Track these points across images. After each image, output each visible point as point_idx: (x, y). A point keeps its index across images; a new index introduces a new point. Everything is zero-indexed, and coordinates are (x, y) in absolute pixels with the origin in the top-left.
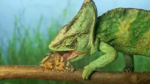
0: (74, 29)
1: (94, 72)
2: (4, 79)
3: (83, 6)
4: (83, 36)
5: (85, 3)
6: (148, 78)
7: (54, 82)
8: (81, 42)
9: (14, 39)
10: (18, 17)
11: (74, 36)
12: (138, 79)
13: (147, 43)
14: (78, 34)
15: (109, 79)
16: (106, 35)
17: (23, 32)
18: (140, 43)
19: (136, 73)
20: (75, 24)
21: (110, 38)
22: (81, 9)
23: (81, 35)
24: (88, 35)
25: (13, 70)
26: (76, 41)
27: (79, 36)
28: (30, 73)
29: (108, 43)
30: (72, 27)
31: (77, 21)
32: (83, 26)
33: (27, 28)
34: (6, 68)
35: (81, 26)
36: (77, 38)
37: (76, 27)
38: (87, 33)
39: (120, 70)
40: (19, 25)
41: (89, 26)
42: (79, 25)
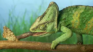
0: (45, 19)
1: (58, 44)
2: (2, 49)
3: (49, 6)
4: (50, 23)
5: (50, 4)
6: (92, 48)
7: (34, 51)
8: (49, 27)
9: (9, 24)
10: (11, 11)
11: (44, 23)
12: (86, 49)
13: (91, 27)
14: (47, 22)
15: (68, 49)
16: (65, 22)
17: (14, 20)
18: (86, 27)
19: (84, 45)
20: (45, 16)
21: (67, 24)
22: (48, 7)
23: (49, 23)
24: (53, 23)
25: (8, 43)
26: (46, 26)
27: (48, 24)
28: (19, 45)
29: (67, 27)
30: (43, 18)
31: (46, 14)
32: (50, 17)
33: (16, 17)
34: (4, 42)
35: (49, 17)
36: (46, 25)
37: (46, 18)
38: (53, 22)
39: (75, 43)
40: (12, 16)
41: (54, 17)
42: (48, 17)
